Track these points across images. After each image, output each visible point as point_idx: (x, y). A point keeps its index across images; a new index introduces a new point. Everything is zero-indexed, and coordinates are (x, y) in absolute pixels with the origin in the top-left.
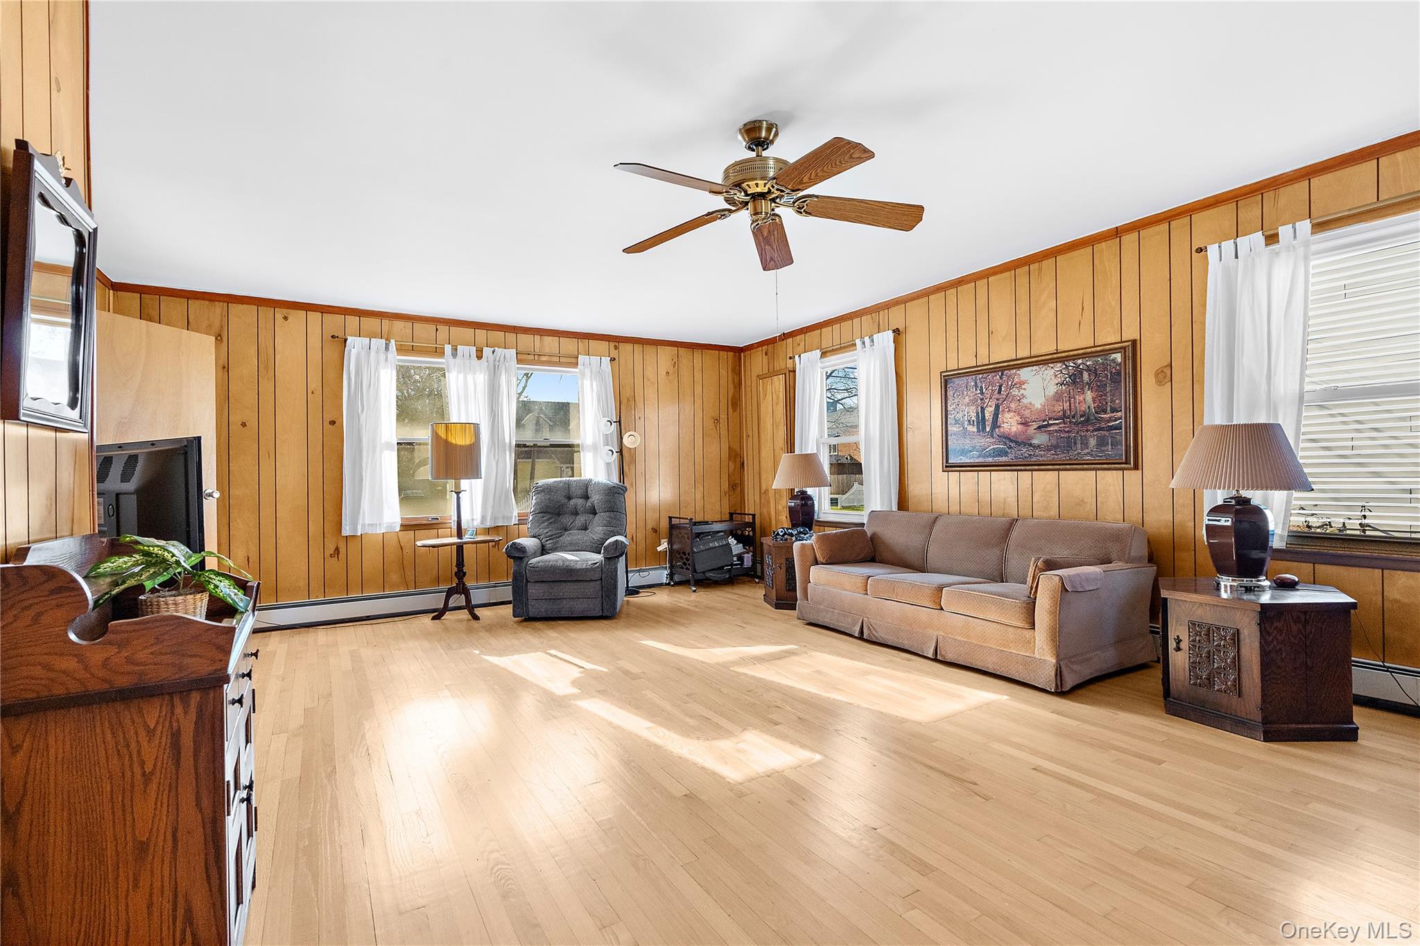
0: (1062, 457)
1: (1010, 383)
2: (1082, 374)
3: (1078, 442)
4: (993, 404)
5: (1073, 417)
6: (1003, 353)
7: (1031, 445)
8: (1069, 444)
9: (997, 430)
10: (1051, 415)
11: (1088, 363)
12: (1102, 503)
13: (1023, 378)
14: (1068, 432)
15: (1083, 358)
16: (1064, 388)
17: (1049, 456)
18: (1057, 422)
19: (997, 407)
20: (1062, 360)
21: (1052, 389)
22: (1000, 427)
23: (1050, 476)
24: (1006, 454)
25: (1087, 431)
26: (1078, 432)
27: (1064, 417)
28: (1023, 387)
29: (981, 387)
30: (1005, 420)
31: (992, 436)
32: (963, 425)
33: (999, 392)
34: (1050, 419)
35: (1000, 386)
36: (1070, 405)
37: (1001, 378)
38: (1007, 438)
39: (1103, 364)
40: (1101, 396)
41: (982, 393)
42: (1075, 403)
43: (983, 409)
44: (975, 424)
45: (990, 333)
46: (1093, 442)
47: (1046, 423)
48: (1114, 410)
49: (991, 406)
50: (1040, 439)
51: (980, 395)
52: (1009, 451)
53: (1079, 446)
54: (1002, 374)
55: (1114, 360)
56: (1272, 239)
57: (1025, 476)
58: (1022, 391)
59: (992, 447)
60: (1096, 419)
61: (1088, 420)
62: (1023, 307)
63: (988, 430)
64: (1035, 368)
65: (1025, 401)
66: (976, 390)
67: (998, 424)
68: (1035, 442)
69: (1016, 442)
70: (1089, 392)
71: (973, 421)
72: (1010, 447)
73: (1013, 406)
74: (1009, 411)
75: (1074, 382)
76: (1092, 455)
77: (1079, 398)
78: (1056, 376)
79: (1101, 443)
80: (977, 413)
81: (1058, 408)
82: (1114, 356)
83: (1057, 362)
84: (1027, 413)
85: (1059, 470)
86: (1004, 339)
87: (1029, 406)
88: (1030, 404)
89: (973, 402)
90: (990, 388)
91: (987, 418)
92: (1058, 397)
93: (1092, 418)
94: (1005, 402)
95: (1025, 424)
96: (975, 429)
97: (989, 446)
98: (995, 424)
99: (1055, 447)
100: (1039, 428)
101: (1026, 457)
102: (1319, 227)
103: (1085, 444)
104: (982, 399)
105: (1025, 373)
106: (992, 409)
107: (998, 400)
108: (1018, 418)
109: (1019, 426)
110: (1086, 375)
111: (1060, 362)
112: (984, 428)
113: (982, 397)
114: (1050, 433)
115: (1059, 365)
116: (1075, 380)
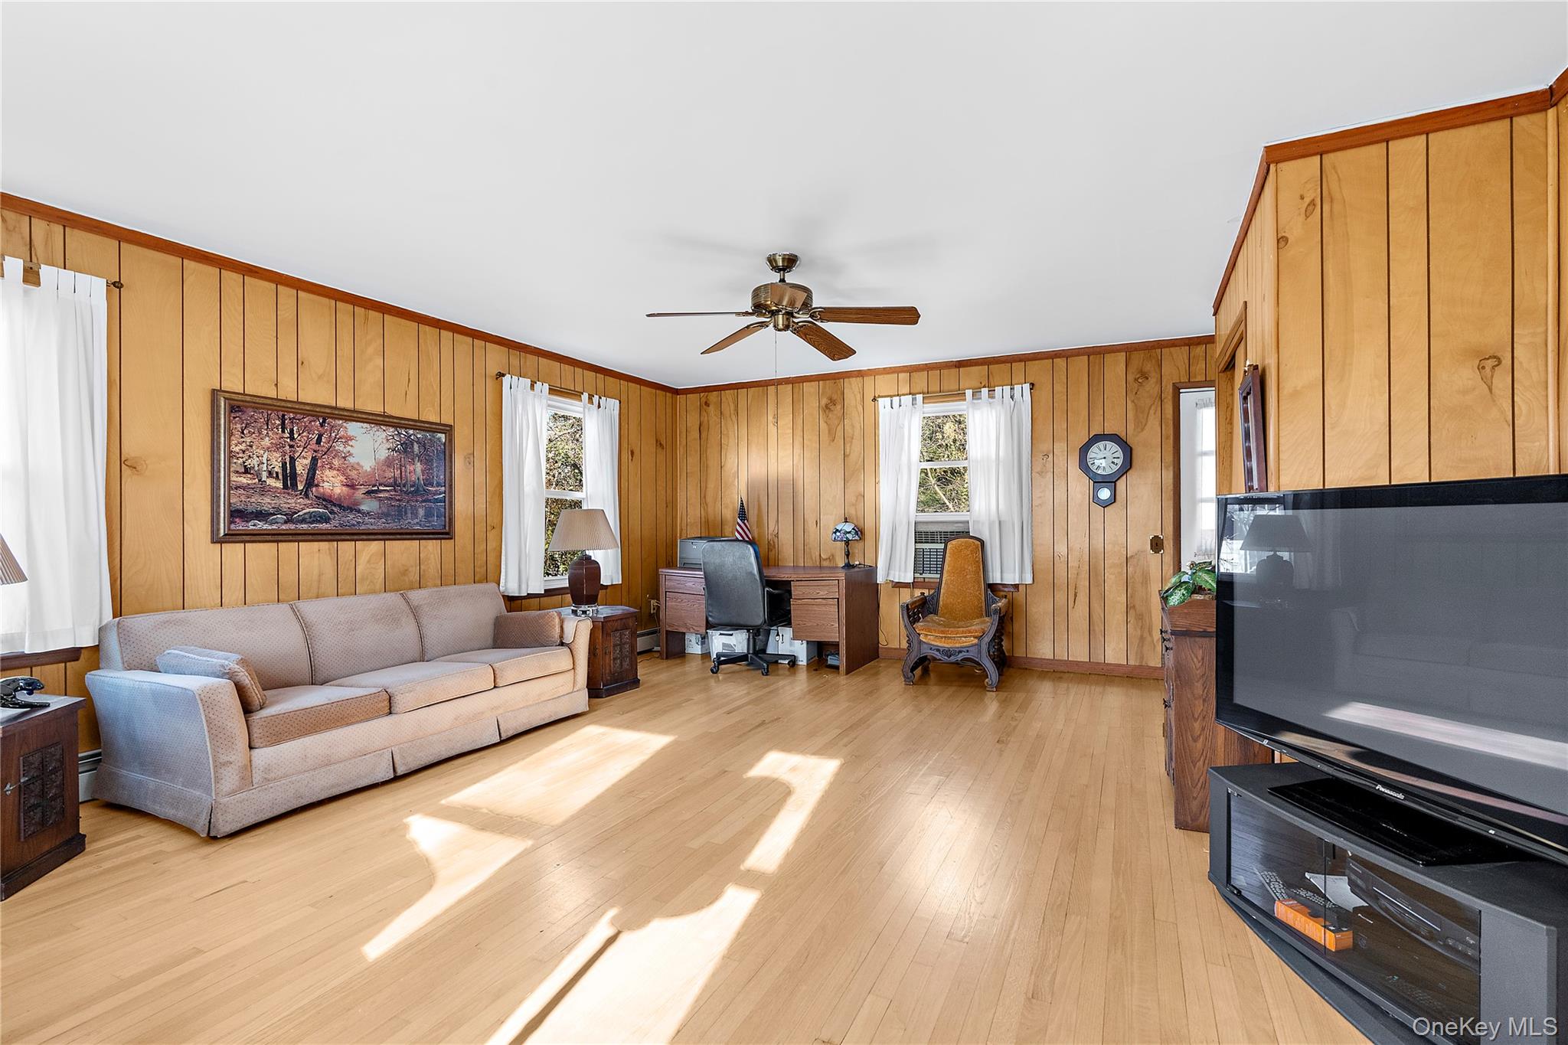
0: (393, 526)
1: (333, 435)
2: (412, 445)
3: (409, 512)
4: (309, 455)
5: (404, 486)
6: (317, 394)
7: (359, 511)
8: (400, 513)
9: (314, 489)
10: (381, 481)
11: (419, 436)
12: (424, 571)
13: (350, 433)
14: (399, 500)
15: (414, 429)
16: (395, 455)
17: (380, 525)
18: (388, 488)
19: (314, 460)
20: (395, 426)
21: (383, 454)
22: (317, 486)
23: (375, 546)
24: (327, 520)
25: (417, 501)
26: (408, 502)
27: (395, 484)
28: (350, 443)
29: (292, 431)
30: (325, 479)
31: (307, 496)
32: (258, 475)
33: (319, 441)
34: (380, 485)
35: (320, 436)
36: (401, 473)
37: (322, 425)
38: (326, 500)
39: (430, 439)
40: (429, 469)
41: (292, 438)
42: (406, 472)
43: (293, 460)
44: (280, 477)
45: (299, 363)
46: (421, 512)
47: (376, 488)
48: (439, 485)
49: (304, 458)
50: (369, 505)
51: (288, 440)
52: (331, 516)
53: (409, 515)
54: (324, 421)
55: (439, 439)
56: (532, 387)
57: (346, 547)
58: (349, 448)
59: (307, 510)
60: (424, 490)
61: (417, 491)
62: (346, 349)
63: (300, 487)
64: (365, 425)
65: (351, 460)
66: (283, 432)
67: (316, 482)
68: (364, 508)
69: (340, 506)
70: (419, 464)
71: (277, 473)
72: (332, 512)
73: (336, 462)
74: (331, 468)
75: (405, 451)
76: (420, 525)
77: (410, 468)
78: (388, 440)
79: (429, 514)
80: (284, 464)
81: (389, 474)
82: (439, 435)
83: (389, 426)
84: (353, 474)
85: (385, 540)
86: (320, 377)
87: (356, 466)
88: (358, 464)
89: (278, 447)
90: (305, 434)
91: (298, 472)
92: (389, 463)
93: (421, 489)
94: (326, 456)
95: (352, 486)
96: (279, 485)
97: (303, 509)
98: (311, 482)
99: (386, 515)
100: (369, 493)
101: (354, 525)
102: (552, 391)
103: (415, 515)
104: (291, 446)
105: (353, 428)
106: (307, 462)
107: (315, 451)
108: (342, 478)
109: (344, 488)
110: (416, 446)
111: (393, 427)
112: (294, 485)
113: (292, 443)
114: (380, 499)
115: (392, 430)
116: (406, 447)
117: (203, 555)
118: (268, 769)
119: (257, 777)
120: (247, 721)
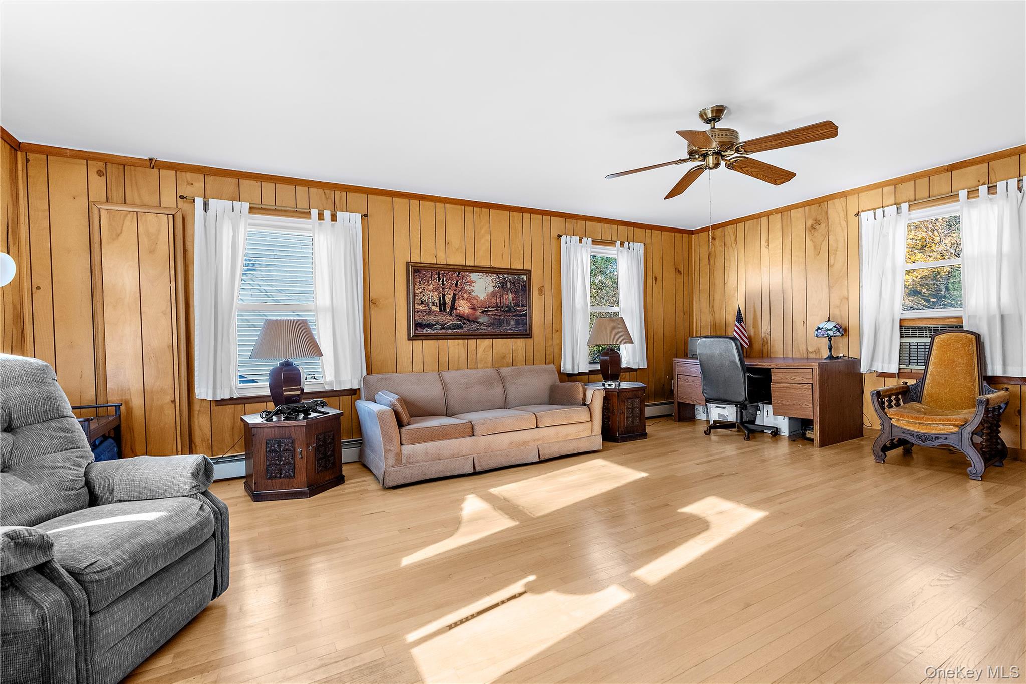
0: (497, 331)
1: (464, 280)
2: (507, 283)
3: (505, 322)
4: (452, 293)
5: (503, 308)
6: (456, 259)
7: (478, 322)
8: (500, 323)
9: (455, 311)
10: (490, 305)
11: (510, 278)
12: (515, 357)
13: (473, 279)
14: (499, 316)
15: (507, 274)
16: (497, 289)
17: (490, 330)
18: (494, 309)
19: (455, 295)
20: (497, 273)
21: (491, 289)
22: (456, 309)
23: (487, 342)
24: (461, 328)
25: (510, 316)
26: (505, 317)
27: (497, 307)
28: (473, 284)
29: (443, 280)
30: (460, 305)
31: (451, 315)
32: (428, 304)
33: (457, 285)
34: (489, 307)
35: (457, 282)
36: (501, 300)
37: (458, 276)
38: (461, 317)
39: (517, 279)
40: (516, 297)
41: (443, 284)
42: (503, 299)
43: (444, 296)
44: (438, 305)
45: (447, 243)
46: (513, 322)
47: (487, 309)
48: (522, 306)
49: (450, 294)
50: (483, 319)
51: (442, 285)
52: (464, 326)
53: (506, 324)
54: (459, 274)
55: (522, 278)
56: (580, 241)
57: (472, 342)
58: (472, 287)
59: (451, 323)
60: (514, 309)
61: (510, 309)
62: (470, 233)
63: (448, 310)
64: (481, 274)
65: (474, 294)
66: (439, 281)
67: (456, 307)
68: (481, 320)
69: (468, 320)
70: (511, 294)
71: (437, 303)
72: (464, 323)
73: (466, 296)
74: (463, 299)
75: (503, 287)
76: (512, 330)
77: (506, 297)
78: (493, 281)
79: (517, 323)
80: (440, 298)
81: (494, 301)
82: (522, 276)
83: (493, 273)
84: (475, 302)
85: (493, 338)
86: (457, 250)
87: (476, 297)
88: (477, 296)
89: (437, 289)
90: (450, 281)
91: (447, 302)
92: (494, 294)
93: (512, 309)
94: (460, 293)
95: (474, 309)
96: (438, 309)
97: (449, 322)
98: (453, 308)
99: (493, 324)
100: (483, 312)
101: (475, 330)
102: (594, 242)
103: (509, 324)
104: (443, 288)
105: (474, 276)
106: (451, 296)
107: (455, 290)
108: (469, 304)
109: (470, 310)
110: (509, 284)
111: (495, 273)
112: (445, 310)
113: (443, 287)
114: (489, 315)
115: (495, 275)
116: (503, 284)
117: (404, 345)
118: (409, 457)
119: (404, 461)
120: (400, 431)
